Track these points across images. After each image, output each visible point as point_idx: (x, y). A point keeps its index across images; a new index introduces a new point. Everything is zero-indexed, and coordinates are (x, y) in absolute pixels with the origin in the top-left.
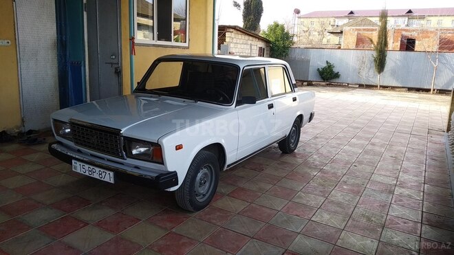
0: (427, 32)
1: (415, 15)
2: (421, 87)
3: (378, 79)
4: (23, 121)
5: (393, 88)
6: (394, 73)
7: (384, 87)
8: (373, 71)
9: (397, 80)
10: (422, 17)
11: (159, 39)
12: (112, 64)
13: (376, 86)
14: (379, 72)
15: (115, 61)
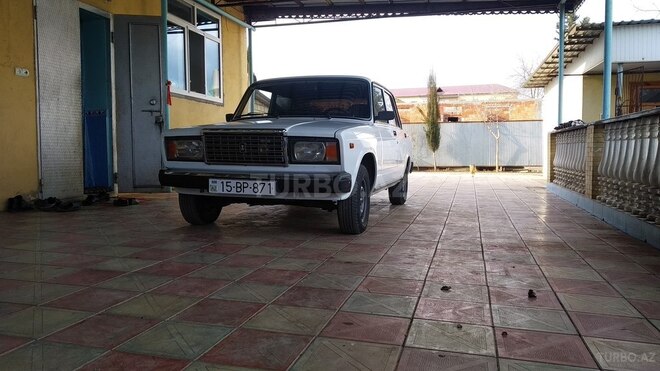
0: (472, 106)
1: (446, 93)
2: (485, 165)
3: (433, 159)
4: (40, 184)
5: (452, 168)
6: (450, 150)
7: (441, 168)
8: (426, 148)
9: (456, 158)
10: (455, 97)
11: (192, 89)
12: (151, 111)
13: (432, 168)
14: (434, 150)
15: (156, 108)
